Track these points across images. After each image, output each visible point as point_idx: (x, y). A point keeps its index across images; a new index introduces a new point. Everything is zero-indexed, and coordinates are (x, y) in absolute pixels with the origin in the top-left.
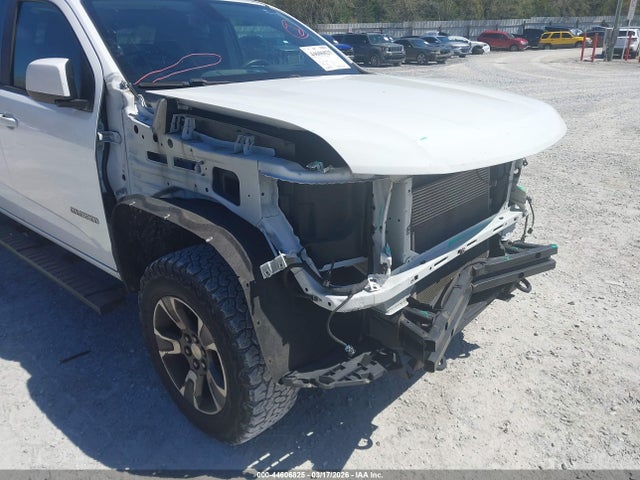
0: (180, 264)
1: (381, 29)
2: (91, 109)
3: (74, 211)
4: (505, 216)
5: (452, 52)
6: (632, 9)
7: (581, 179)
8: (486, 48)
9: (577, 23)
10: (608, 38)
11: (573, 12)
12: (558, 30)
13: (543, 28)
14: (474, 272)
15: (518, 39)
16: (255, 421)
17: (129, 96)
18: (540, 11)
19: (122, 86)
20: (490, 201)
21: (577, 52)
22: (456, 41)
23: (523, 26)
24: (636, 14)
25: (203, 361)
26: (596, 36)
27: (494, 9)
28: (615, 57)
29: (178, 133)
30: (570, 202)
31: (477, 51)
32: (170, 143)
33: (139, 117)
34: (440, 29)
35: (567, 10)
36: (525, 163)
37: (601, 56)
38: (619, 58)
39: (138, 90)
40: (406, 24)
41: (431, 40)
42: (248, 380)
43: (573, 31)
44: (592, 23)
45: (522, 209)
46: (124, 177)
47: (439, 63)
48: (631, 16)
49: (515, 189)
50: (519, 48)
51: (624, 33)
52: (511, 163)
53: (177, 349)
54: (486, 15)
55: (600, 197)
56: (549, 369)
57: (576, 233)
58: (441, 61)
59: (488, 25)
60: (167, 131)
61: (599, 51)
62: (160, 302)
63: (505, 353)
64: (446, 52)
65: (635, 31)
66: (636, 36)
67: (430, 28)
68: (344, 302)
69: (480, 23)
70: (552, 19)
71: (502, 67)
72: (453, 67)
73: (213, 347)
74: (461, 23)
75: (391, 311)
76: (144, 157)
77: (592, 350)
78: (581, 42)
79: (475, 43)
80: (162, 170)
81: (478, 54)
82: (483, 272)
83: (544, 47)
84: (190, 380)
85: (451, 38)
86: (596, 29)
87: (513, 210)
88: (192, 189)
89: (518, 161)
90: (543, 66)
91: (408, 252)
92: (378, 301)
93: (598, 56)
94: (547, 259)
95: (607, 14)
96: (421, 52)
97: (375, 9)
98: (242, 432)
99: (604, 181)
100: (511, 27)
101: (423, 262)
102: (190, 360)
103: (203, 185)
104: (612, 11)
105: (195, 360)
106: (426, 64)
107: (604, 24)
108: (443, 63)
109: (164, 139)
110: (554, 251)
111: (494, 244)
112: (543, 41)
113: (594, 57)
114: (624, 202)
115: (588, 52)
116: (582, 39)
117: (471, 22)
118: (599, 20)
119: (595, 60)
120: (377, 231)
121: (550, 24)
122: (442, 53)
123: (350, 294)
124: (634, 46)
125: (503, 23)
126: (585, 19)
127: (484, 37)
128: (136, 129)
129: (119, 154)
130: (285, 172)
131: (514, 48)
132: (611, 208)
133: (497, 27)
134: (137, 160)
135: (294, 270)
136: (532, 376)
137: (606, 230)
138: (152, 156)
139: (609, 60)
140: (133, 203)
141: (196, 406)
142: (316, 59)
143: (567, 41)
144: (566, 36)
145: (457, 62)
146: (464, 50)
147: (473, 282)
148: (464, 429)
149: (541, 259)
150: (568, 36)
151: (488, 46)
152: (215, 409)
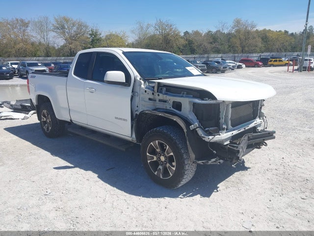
0: (161, 130)
1: (195, 58)
2: (129, 86)
3: (116, 118)
4: (258, 121)
5: (228, 68)
6: (309, 50)
7: (287, 118)
8: (244, 66)
9: (285, 55)
10: (300, 62)
11: (283, 50)
12: (277, 58)
13: (269, 57)
14: (249, 137)
15: (258, 62)
16: (185, 177)
17: (143, 82)
18: (267, 50)
19: (140, 79)
20: (252, 116)
21: (286, 68)
22: (230, 63)
23: (260, 56)
24: (311, 51)
25: (165, 161)
26: (295, 61)
27: (246, 49)
28: (303, 70)
29: (161, 92)
30: (282, 126)
31: (239, 67)
32: (159, 95)
33: (146, 88)
34: (221, 57)
35: (280, 49)
36: (264, 100)
37: (297, 70)
38: (305, 70)
39: (145, 80)
40: (206, 55)
41: (218, 62)
42: (184, 163)
43: (283, 59)
44: (292, 55)
45: (263, 119)
46: (137, 106)
47: (222, 72)
48: (309, 52)
49: (260, 112)
50: (259, 66)
51: (306, 60)
52: (259, 100)
53: (155, 159)
54: (242, 52)
55: (294, 124)
56: (275, 173)
57: (284, 136)
58: (223, 72)
59: (244, 56)
60: (158, 91)
61: (296, 67)
62: (152, 143)
63: (260, 170)
64: (226, 68)
65: (312, 59)
66: (312, 61)
67: (218, 57)
68: (213, 138)
69: (240, 55)
70: (273, 53)
71: (251, 74)
72: (229, 74)
73: (172, 154)
74: (231, 55)
75: (225, 144)
76: (147, 100)
77: (290, 169)
78: (287, 63)
79: (238, 64)
80: (154, 103)
81: (240, 68)
82: (251, 138)
83: (270, 66)
84: (159, 169)
85: (227, 61)
86: (295, 58)
87: (260, 119)
88: (165, 108)
89: (261, 100)
90: (270, 74)
91: (230, 127)
92: (223, 138)
93: (296, 70)
94: (272, 135)
95: (299, 51)
96: (214, 68)
97: (191, 49)
98: (180, 182)
99: (296, 119)
100: (254, 57)
101: (234, 130)
102: (159, 162)
103: (169, 106)
104: (301, 50)
105: (162, 162)
106: (216, 73)
107: (298, 55)
108: (224, 72)
109: (156, 94)
110: (275, 132)
111: (254, 129)
112: (270, 63)
113: (294, 70)
114: (304, 126)
115: (291, 68)
116: (288, 62)
117: (236, 55)
118: (296, 54)
119: (294, 72)
120: (221, 119)
121: (273, 55)
122: (223, 68)
123: (214, 136)
124: (312, 65)
125: (251, 55)
126: (289, 53)
127: (242, 61)
128: (146, 91)
129: (137, 99)
130: (197, 101)
131: (256, 66)
132: (299, 128)
133: (248, 57)
134: (144, 101)
135: (197, 130)
136: (269, 175)
137: (296, 135)
138: (150, 99)
139: (301, 71)
140: (147, 112)
141: (161, 177)
142: (191, 71)
143: (281, 63)
144: (280, 61)
145: (230, 72)
146: (233, 67)
147: (249, 140)
148: (248, 187)
149: (270, 135)
150: (281, 61)
151: (244, 65)
152: (170, 176)
